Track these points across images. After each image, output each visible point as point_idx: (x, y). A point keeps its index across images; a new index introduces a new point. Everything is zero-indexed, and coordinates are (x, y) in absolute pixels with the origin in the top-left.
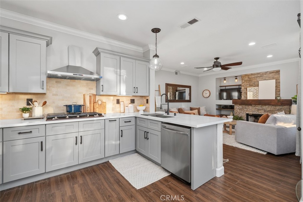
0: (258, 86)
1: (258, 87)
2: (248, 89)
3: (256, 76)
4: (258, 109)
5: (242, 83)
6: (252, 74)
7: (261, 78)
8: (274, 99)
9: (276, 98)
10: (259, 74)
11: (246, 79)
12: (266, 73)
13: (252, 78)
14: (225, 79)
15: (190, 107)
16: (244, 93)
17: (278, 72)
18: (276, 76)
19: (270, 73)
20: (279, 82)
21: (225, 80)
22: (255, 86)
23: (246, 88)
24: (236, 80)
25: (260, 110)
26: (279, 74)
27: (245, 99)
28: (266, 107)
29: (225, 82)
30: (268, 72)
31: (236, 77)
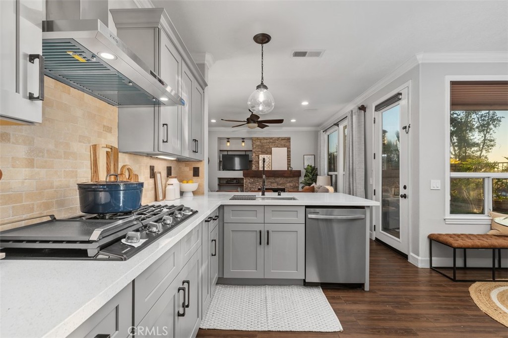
0: (271, 153)
1: (270, 156)
2: (260, 156)
3: (268, 141)
4: (271, 182)
5: (253, 149)
6: (264, 139)
7: (274, 144)
8: (287, 169)
9: (288, 168)
10: (271, 138)
11: (258, 143)
12: (278, 138)
13: (265, 143)
14: (228, 139)
16: (256, 161)
17: (288, 139)
18: (287, 144)
19: (282, 139)
20: (290, 151)
21: (228, 141)
22: (267, 154)
23: (258, 156)
24: (243, 144)
25: (273, 183)
26: (290, 142)
27: (256, 169)
28: (280, 179)
29: (228, 144)
30: (280, 138)
31: (243, 140)
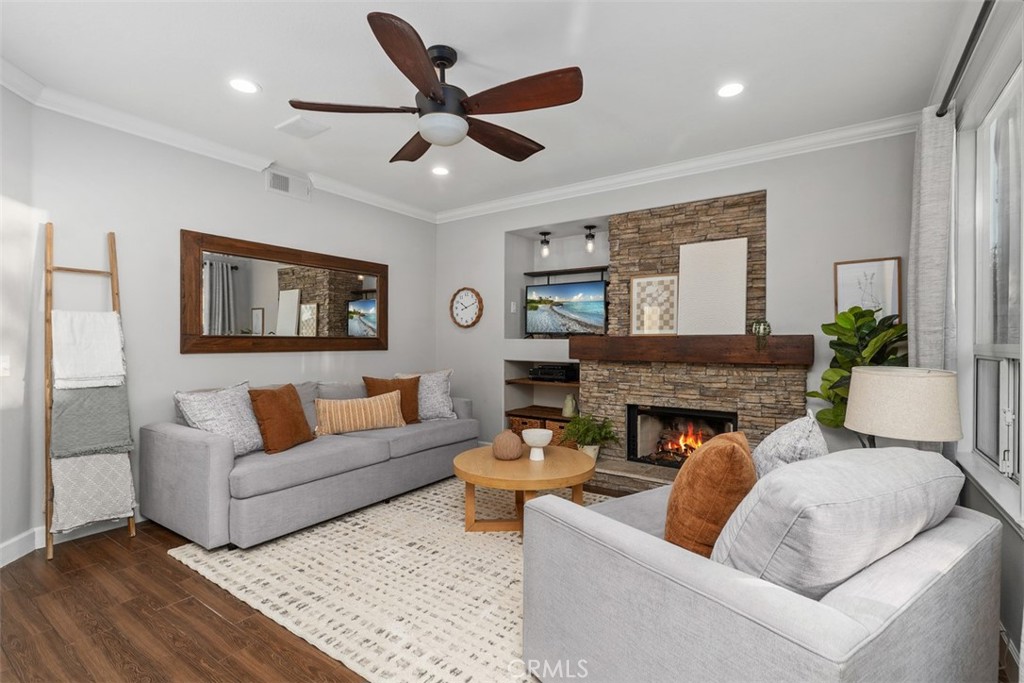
0: (674, 268)
1: (674, 278)
2: (635, 282)
3: (668, 220)
4: (676, 385)
5: (612, 257)
6: (652, 213)
7: (688, 230)
8: (742, 331)
9: (749, 327)
10: (678, 209)
11: (629, 235)
12: (709, 204)
13: (652, 230)
14: (545, 236)
15: (364, 378)
16: (621, 304)
17: (757, 201)
18: (750, 223)
19: (727, 206)
20: (763, 252)
21: (546, 242)
22: (663, 272)
23: (629, 282)
24: (590, 246)
25: (683, 386)
26: (763, 210)
27: (621, 334)
28: (711, 372)
29: (545, 251)
30: (716, 200)
31: (590, 230)
